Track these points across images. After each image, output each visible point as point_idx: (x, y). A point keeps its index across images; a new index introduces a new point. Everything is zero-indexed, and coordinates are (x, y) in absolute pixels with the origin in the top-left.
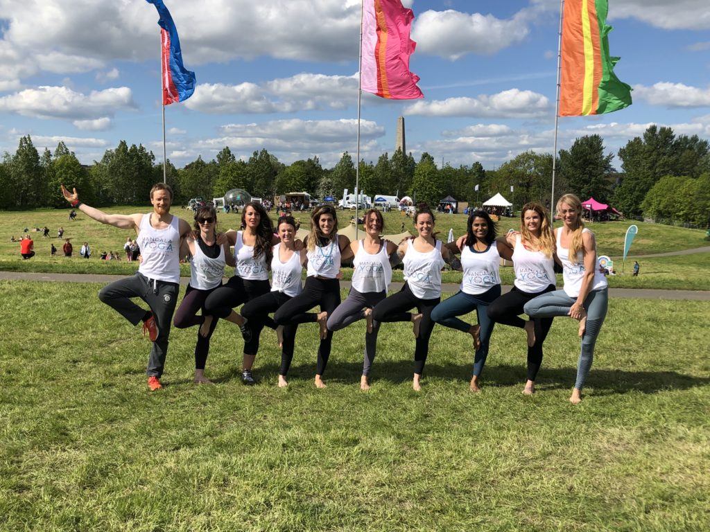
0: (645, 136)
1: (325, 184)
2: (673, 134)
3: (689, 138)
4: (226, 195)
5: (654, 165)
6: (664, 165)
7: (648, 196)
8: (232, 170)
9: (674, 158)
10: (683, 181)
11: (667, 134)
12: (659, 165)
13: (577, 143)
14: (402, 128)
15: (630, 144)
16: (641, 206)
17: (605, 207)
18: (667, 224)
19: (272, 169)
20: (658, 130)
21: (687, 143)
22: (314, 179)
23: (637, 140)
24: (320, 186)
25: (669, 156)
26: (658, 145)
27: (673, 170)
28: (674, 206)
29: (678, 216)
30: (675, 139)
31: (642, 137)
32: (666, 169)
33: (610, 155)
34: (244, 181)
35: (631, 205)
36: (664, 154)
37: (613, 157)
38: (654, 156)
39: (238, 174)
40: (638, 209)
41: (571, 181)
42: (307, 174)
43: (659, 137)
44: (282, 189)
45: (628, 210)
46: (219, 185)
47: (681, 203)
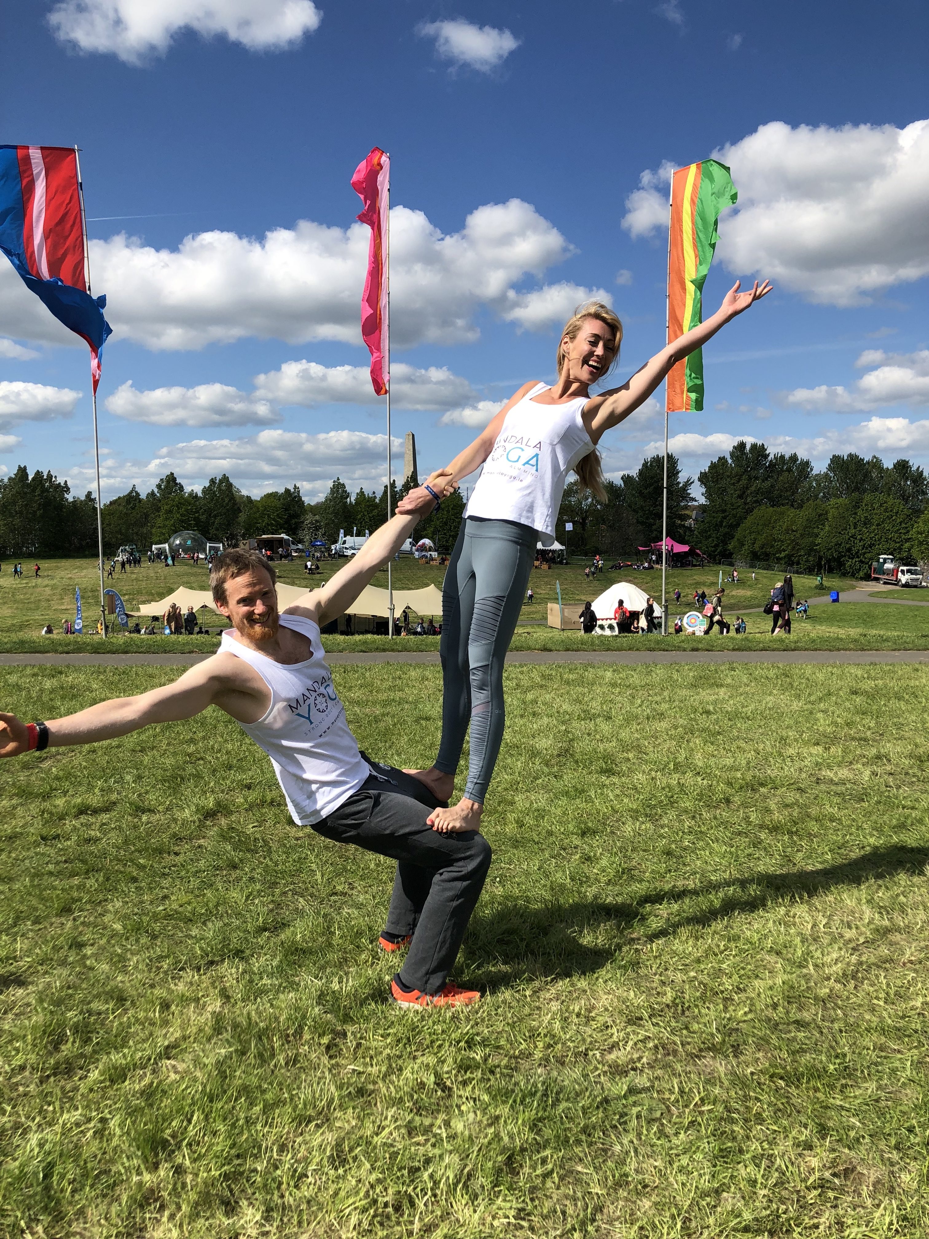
0: (732, 454)
1: (311, 523)
2: (767, 452)
3: (787, 457)
4: (171, 540)
5: (744, 492)
6: (757, 492)
7: (739, 533)
8: (179, 505)
9: (768, 484)
10: (783, 513)
11: (759, 451)
12: (751, 493)
13: (645, 465)
14: (411, 447)
15: (713, 466)
16: (730, 547)
17: (685, 548)
18: (765, 569)
19: (235, 504)
20: (748, 447)
21: (784, 464)
22: (297, 516)
23: (722, 459)
24: (304, 525)
25: (763, 481)
26: (748, 467)
27: (769, 499)
28: (772, 546)
29: (779, 559)
30: (770, 458)
31: (728, 457)
32: (759, 497)
33: (688, 481)
34: (196, 519)
35: (717, 546)
36: (756, 478)
37: (693, 482)
38: (744, 482)
39: (187, 510)
40: (726, 550)
41: (639, 514)
42: (286, 510)
43: (750, 455)
44: (251, 531)
45: (714, 551)
46: (160, 527)
47: (782, 541)
